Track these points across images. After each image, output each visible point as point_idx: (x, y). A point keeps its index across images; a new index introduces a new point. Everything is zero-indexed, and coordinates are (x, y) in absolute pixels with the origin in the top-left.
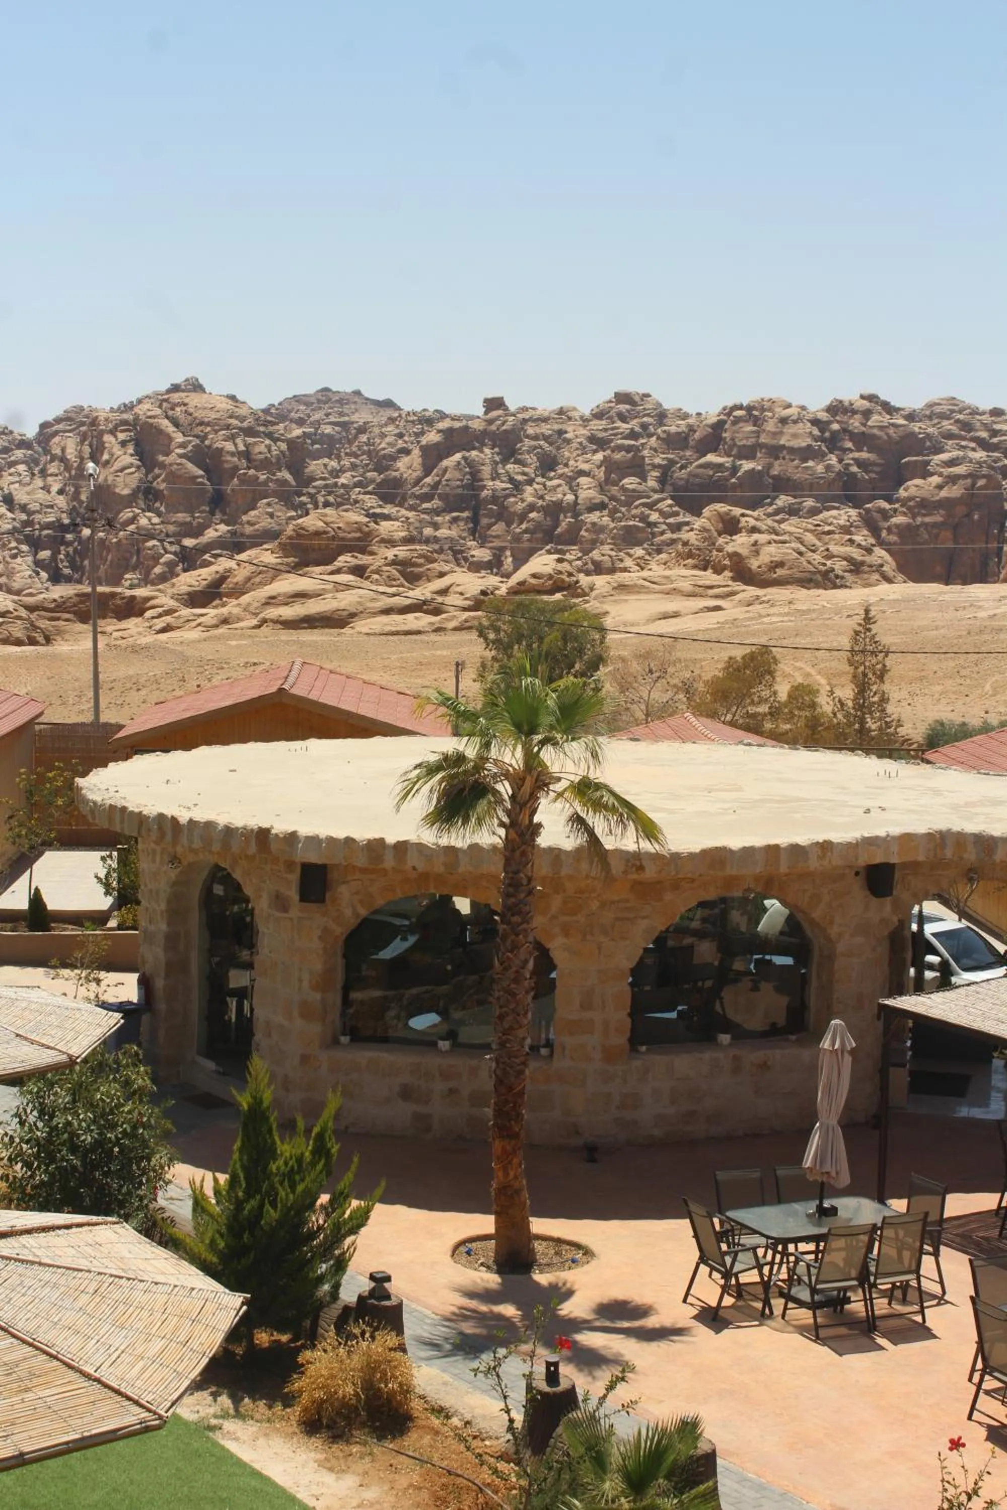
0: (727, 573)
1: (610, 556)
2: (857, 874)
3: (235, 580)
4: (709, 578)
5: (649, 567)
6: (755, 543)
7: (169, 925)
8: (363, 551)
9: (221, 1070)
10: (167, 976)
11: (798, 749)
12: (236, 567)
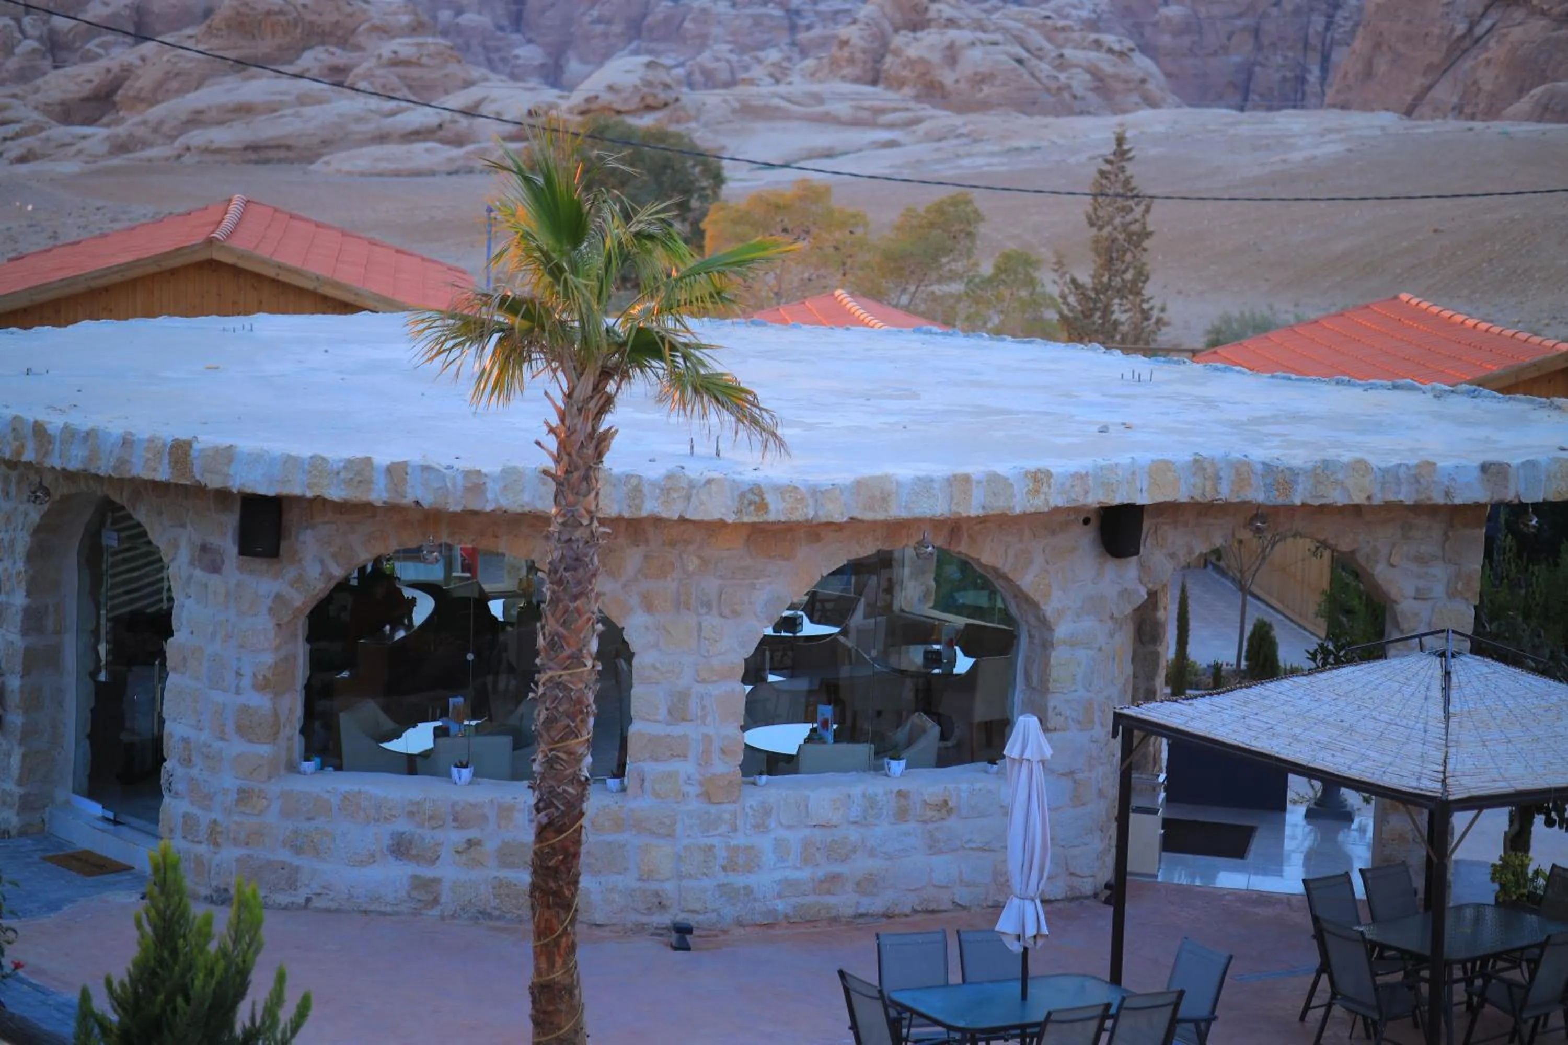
0: (908, 91)
1: (728, 61)
2: (1086, 521)
3: (138, 84)
4: (878, 95)
5: (789, 79)
6: (951, 46)
7: (29, 594)
8: (343, 43)
9: (111, 815)
10: (27, 671)
11: (1004, 340)
12: (138, 62)
